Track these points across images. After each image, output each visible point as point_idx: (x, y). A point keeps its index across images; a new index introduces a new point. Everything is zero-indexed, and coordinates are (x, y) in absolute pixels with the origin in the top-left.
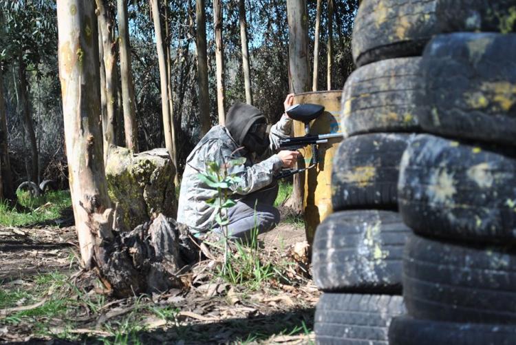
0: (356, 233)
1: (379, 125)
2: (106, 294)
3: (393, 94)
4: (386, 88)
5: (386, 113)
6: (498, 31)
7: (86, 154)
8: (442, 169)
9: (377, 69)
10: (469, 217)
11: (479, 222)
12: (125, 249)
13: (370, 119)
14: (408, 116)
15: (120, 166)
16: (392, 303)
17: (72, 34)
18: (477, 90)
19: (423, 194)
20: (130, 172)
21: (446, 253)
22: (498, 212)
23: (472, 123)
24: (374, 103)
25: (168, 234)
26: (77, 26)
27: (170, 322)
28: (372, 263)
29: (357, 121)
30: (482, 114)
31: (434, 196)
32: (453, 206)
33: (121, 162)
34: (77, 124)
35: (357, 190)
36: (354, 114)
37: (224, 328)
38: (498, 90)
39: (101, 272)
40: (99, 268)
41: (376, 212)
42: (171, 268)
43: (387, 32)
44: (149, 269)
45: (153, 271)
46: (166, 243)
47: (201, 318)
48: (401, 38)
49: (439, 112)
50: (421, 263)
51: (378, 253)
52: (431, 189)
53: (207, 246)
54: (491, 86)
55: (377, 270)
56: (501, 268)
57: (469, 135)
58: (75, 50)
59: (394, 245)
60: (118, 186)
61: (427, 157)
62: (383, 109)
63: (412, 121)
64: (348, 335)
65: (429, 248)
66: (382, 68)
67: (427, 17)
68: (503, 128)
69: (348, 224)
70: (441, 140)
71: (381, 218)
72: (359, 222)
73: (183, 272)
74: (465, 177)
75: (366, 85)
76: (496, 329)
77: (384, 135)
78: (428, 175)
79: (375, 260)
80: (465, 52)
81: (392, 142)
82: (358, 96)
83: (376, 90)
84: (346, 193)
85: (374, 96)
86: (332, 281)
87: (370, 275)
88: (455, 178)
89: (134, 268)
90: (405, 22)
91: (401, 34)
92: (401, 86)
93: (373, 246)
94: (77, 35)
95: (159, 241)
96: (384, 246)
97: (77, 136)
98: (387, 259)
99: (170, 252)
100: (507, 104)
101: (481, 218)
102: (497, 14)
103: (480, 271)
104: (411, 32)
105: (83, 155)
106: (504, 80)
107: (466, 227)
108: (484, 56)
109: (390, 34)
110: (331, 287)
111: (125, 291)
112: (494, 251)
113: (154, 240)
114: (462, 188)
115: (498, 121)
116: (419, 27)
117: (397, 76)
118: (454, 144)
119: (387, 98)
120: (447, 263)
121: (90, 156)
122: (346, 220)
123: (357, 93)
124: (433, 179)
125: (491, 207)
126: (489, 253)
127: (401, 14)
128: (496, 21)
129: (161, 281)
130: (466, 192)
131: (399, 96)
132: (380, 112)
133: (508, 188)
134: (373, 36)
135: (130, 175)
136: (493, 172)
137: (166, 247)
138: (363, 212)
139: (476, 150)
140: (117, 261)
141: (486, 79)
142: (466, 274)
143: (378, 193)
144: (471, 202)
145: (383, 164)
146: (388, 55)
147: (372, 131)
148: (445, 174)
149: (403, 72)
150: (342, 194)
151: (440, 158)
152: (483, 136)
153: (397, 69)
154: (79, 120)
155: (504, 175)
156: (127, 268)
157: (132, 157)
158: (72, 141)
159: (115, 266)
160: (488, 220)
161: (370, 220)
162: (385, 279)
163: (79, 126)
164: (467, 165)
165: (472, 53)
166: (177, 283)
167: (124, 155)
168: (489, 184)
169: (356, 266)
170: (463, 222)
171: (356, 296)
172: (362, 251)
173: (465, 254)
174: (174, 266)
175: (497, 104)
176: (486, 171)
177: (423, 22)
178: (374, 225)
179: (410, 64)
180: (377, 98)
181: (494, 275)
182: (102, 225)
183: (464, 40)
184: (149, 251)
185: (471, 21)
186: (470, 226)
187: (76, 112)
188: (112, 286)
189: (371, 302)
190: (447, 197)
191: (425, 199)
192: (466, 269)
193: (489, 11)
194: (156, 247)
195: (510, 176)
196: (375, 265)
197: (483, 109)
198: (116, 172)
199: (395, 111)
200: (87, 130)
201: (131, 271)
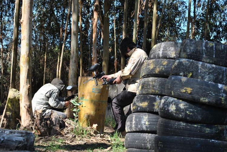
0: (141, 118)
1: (149, 93)
2: (39, 135)
3: (154, 86)
4: (152, 84)
5: (151, 90)
6: (187, 77)
7: (27, 91)
8: (173, 104)
9: (150, 79)
10: (178, 114)
11: (180, 116)
12: (46, 121)
13: (147, 91)
14: (157, 91)
15: (13, 96)
16: (149, 135)
17: (26, 52)
18: (183, 89)
19: (168, 109)
20: (17, 98)
21: (171, 122)
22: (185, 114)
23: (181, 95)
24: (148, 87)
25: (58, 118)
26: (28, 50)
27: (62, 144)
28: (145, 125)
29: (143, 91)
30: (184, 94)
31: (170, 110)
32: (175, 112)
33: (14, 94)
34: (25, 81)
35: (142, 108)
36: (142, 89)
37: (79, 146)
38: (188, 89)
39: (38, 128)
40: (37, 127)
41: (147, 113)
42: (58, 128)
43: (153, 71)
44: (52, 128)
45: (53, 129)
46: (57, 121)
47: (71, 144)
48: (157, 73)
49: (173, 92)
50: (165, 124)
51: (147, 123)
52: (170, 108)
53: (67, 123)
54: (186, 88)
55: (146, 127)
56: (184, 126)
57: (180, 97)
58: (27, 57)
59: (151, 121)
60: (12, 102)
61: (169, 101)
62: (151, 89)
63: (158, 93)
64: (137, 143)
65: (167, 121)
66: (151, 79)
67: (164, 69)
68: (188, 97)
69: (139, 116)
70: (173, 98)
71: (148, 115)
72: (142, 116)
73: (61, 130)
74: (178, 106)
75: (147, 83)
76: (182, 138)
77: (150, 95)
78: (169, 105)
79: (146, 125)
80: (181, 81)
81: (152, 97)
82: (144, 85)
83: (149, 84)
84: (139, 108)
85: (148, 86)
86: (133, 129)
87: (144, 128)
88: (176, 106)
89: (48, 128)
90: (158, 69)
91: (157, 72)
92: (156, 84)
93: (146, 121)
94: (28, 53)
95: (55, 120)
96: (149, 121)
97: (25, 85)
98: (149, 125)
99: (58, 124)
100: (189, 92)
101: (181, 115)
102: (187, 73)
103: (179, 126)
104: (159, 72)
105: (26, 91)
106: (189, 87)
107: (177, 116)
108: (185, 82)
109: (154, 71)
110: (133, 131)
111: (44, 134)
112: (182, 122)
113: (53, 119)
114: (177, 108)
115: (187, 95)
116: (161, 71)
117: (155, 82)
118: (176, 99)
119: (152, 87)
120: (171, 124)
121: (28, 92)
122: (139, 115)
123: (143, 84)
124: (171, 106)
125: (183, 113)
126: (181, 122)
127: (157, 67)
128: (187, 75)
129: (55, 132)
130: (178, 109)
131: (155, 87)
132: (150, 90)
133: (187, 109)
134: (149, 71)
135: (16, 99)
136: (184, 105)
137: (57, 122)
138: (143, 113)
139: (181, 101)
140: (43, 125)
141: (185, 87)
142: (176, 126)
143: (148, 109)
144: (179, 111)
145: (150, 102)
146: (152, 76)
147: (147, 94)
148: (173, 105)
149: (156, 81)
150: (138, 108)
151: (172, 102)
152: (183, 98)
153: (155, 80)
154: (26, 80)
155: (187, 106)
156: (46, 127)
157: (17, 92)
158: (23, 87)
159: (43, 126)
160: (182, 115)
161: (145, 115)
162: (148, 129)
163: (26, 82)
164: (179, 104)
165: (182, 81)
166: (59, 133)
167: (15, 91)
168: (183, 108)
169: (141, 126)
170: (177, 115)
171: (139, 134)
172: (143, 122)
173: (176, 122)
174: (59, 128)
175: (187, 92)
176: (183, 105)
177: (163, 70)
178: (146, 116)
179: (158, 79)
180: (149, 86)
181: (182, 127)
182: (40, 113)
183: (180, 78)
184: (52, 123)
185: (181, 74)
186: (178, 116)
187: (25, 77)
188: (41, 132)
189: (143, 135)
190: (174, 110)
191: (168, 110)
192: (176, 125)
193: (186, 73)
194: (54, 122)
195: (188, 107)
196: (146, 126)
197: (184, 93)
198: (12, 97)
199: (154, 90)
200: (28, 83)
201: (47, 128)
